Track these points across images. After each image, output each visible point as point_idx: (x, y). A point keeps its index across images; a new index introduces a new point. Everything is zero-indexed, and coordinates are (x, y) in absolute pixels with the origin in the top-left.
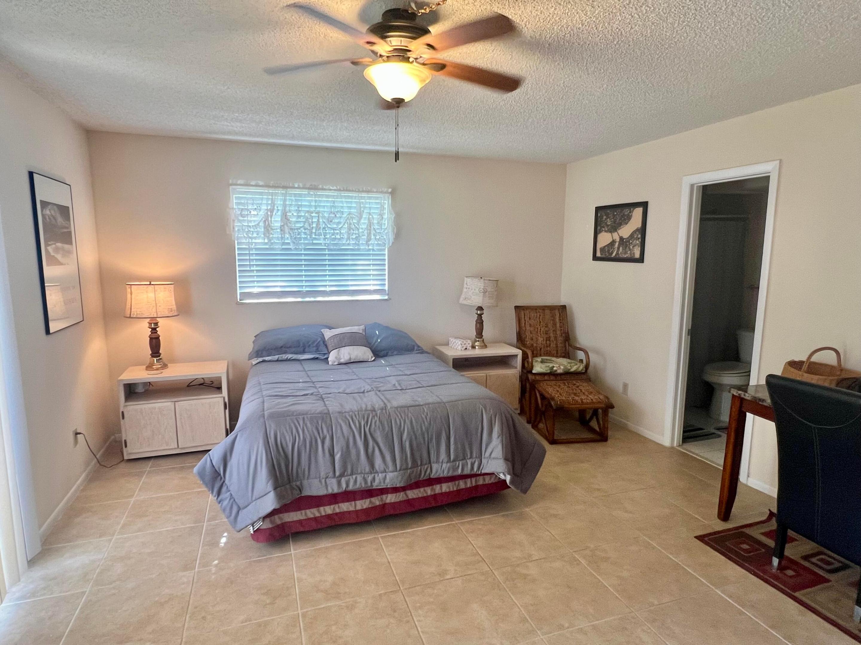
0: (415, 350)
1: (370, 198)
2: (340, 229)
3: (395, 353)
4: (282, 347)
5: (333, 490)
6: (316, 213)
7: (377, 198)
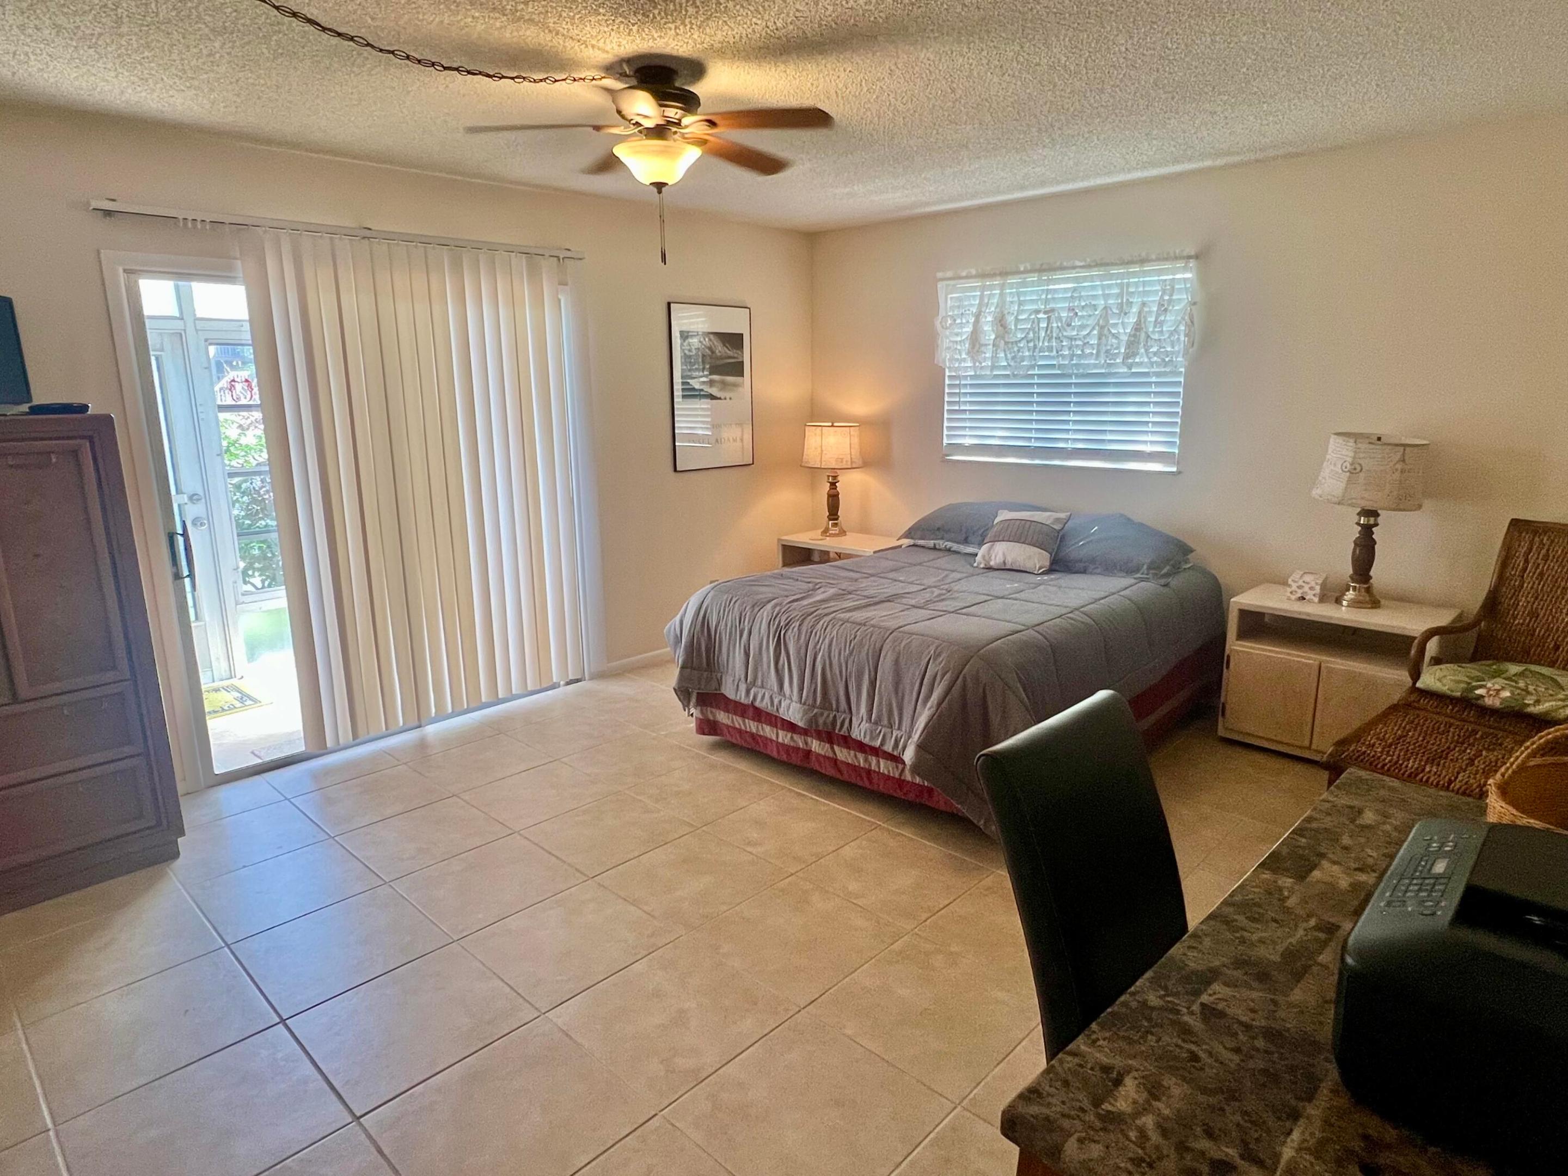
0: (1141, 572)
1: (1145, 273)
2: (1085, 337)
3: (1098, 571)
4: (938, 529)
5: (740, 698)
6: (1045, 313)
7: (1160, 272)
